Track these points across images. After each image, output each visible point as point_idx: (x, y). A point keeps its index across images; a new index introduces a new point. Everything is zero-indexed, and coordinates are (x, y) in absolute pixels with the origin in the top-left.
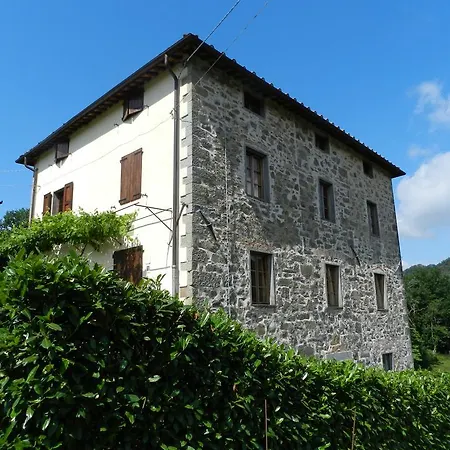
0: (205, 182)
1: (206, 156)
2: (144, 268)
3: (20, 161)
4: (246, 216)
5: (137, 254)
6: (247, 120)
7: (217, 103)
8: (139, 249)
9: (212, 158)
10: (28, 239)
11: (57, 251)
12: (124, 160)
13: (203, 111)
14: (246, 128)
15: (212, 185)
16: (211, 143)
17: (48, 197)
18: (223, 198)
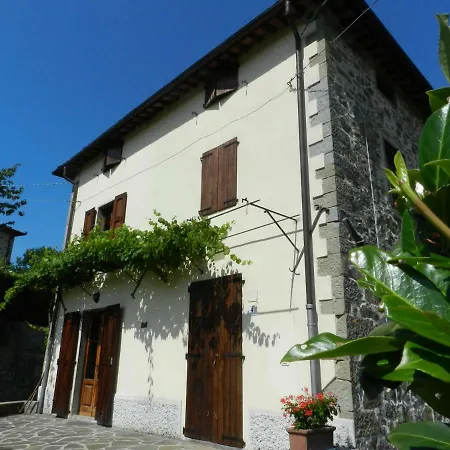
0: (349, 178)
1: (346, 141)
2: (246, 308)
3: (58, 172)
4: (394, 236)
5: (231, 286)
6: (381, 106)
7: (351, 74)
8: (237, 280)
9: (353, 145)
10: (65, 264)
11: (99, 283)
12: (206, 157)
13: (339, 79)
14: (381, 115)
15: (356, 184)
16: (350, 124)
17: (90, 214)
18: (368, 204)
